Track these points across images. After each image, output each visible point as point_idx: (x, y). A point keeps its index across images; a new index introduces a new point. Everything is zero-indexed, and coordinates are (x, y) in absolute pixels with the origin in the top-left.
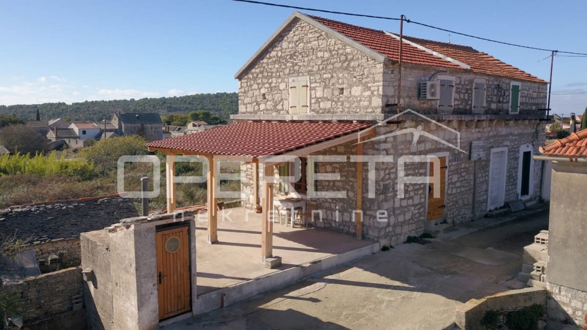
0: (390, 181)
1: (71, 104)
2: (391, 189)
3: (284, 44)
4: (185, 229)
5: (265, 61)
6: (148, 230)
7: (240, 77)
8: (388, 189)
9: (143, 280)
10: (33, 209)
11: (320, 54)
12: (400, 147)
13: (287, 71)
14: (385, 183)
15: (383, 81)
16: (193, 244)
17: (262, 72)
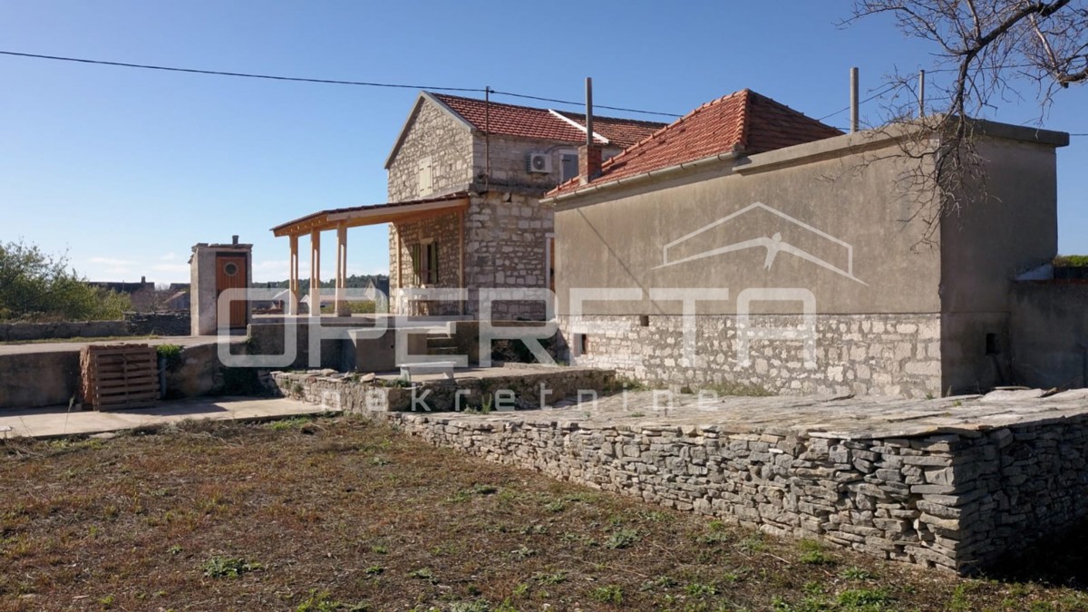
0: (487, 254)
1: (328, 282)
2: (490, 263)
3: (417, 126)
4: (243, 258)
5: (405, 145)
6: (210, 254)
7: (388, 166)
8: (486, 262)
9: (204, 292)
10: (177, 315)
11: (438, 132)
12: (501, 221)
13: (418, 154)
14: (481, 255)
15: (474, 152)
16: (249, 273)
17: (403, 158)
